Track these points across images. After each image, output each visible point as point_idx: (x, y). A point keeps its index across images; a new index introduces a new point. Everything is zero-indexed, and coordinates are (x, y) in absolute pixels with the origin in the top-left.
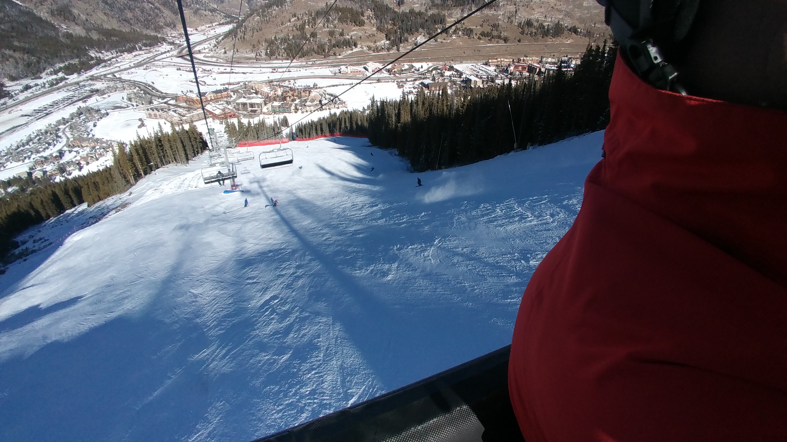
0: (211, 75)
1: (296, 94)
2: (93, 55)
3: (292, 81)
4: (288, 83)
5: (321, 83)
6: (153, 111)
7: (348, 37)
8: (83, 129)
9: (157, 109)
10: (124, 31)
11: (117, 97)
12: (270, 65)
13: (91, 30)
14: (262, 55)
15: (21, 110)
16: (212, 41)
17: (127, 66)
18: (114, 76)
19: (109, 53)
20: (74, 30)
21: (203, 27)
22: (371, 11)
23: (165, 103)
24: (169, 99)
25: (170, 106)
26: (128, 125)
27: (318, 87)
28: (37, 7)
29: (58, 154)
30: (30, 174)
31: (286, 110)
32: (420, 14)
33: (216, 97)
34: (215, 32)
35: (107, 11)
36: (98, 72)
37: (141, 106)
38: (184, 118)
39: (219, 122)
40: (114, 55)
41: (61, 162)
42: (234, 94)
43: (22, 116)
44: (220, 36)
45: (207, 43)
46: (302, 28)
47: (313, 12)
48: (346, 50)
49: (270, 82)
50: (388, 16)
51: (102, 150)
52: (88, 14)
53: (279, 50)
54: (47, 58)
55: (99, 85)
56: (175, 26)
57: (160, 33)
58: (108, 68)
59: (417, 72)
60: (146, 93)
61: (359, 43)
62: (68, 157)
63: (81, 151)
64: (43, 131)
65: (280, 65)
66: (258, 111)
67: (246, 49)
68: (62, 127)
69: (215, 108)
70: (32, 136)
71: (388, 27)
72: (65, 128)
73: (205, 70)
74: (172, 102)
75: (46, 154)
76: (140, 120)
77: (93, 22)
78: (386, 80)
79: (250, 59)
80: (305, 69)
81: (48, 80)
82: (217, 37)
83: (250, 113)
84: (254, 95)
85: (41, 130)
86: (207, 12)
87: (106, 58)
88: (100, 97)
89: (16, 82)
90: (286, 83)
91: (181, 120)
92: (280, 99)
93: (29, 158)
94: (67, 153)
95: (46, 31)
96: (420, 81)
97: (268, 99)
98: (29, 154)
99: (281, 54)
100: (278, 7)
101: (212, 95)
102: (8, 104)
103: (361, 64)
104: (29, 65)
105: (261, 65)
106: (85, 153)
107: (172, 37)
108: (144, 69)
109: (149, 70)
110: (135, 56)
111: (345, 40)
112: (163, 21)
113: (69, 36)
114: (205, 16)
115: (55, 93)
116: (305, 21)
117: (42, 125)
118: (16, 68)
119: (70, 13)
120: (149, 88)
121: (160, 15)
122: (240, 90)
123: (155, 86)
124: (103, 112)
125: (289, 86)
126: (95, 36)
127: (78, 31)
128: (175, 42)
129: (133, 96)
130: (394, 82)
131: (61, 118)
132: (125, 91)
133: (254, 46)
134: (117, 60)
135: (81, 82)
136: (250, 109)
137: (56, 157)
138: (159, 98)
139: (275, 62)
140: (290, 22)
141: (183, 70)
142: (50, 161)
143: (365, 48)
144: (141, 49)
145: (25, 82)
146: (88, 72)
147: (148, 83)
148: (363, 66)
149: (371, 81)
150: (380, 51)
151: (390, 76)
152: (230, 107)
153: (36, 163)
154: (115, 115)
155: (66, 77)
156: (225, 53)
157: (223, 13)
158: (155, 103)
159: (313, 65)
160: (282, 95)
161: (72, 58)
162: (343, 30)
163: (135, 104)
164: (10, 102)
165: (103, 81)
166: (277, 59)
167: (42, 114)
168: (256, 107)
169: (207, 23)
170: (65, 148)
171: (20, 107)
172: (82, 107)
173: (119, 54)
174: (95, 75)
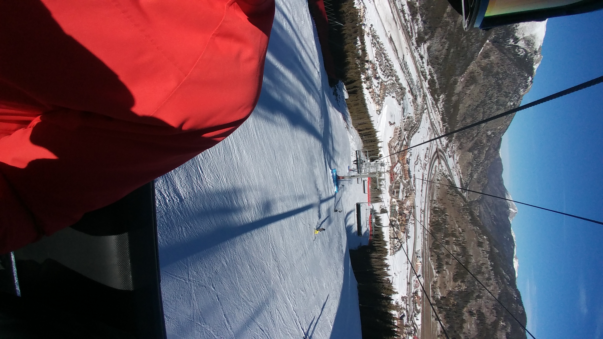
0: (422, 169)
1: (404, 223)
2: (441, 97)
3: (413, 222)
4: (412, 219)
5: (410, 242)
6: (399, 131)
7: (445, 267)
8: (391, 90)
9: (400, 133)
10: (457, 117)
11: (411, 111)
12: (426, 209)
13: (458, 96)
14: (435, 205)
15: (407, 54)
16: (448, 172)
17: (432, 117)
18: (425, 110)
19: (442, 106)
20: (459, 86)
21: (459, 168)
22: (465, 289)
23: (404, 139)
24: (407, 141)
25: (402, 142)
26: (392, 116)
27: (408, 239)
28: (476, 63)
29: (377, 77)
30: (367, 61)
31: (392, 214)
32: (461, 327)
33: (405, 170)
34: (455, 175)
35: (471, 107)
36: (429, 99)
37: (404, 124)
38: (393, 149)
39: (389, 170)
40: (440, 110)
41: (373, 78)
42: (407, 182)
43: (404, 55)
44: (451, 178)
45: (447, 169)
46: (454, 235)
47: (466, 245)
48: (434, 265)
49: (413, 207)
50: (460, 301)
51: (377, 101)
52: (469, 95)
53: (438, 217)
54: (441, 69)
55: (420, 100)
56: (460, 149)
57: (455, 139)
58: (431, 105)
59: (414, 315)
60: (412, 127)
61: (440, 275)
62: (375, 82)
63: (378, 89)
64: (392, 68)
65: (427, 216)
66: (393, 196)
67: (440, 194)
68: (394, 79)
69: (398, 168)
70: (390, 62)
71: (452, 299)
72: (393, 80)
73: (426, 165)
74: (405, 143)
75: (379, 70)
76: (394, 123)
77: (464, 97)
78: (409, 289)
79: (432, 196)
80: (422, 232)
81: (426, 70)
82: (451, 175)
83: (393, 190)
84: (405, 195)
85: (393, 67)
86: (470, 171)
87: (439, 105)
88: (411, 100)
89: (426, 50)
90: (412, 218)
91: (392, 147)
92: (400, 211)
93: (377, 61)
94: (378, 81)
95: (459, 68)
96: (406, 315)
97: (401, 203)
98: (379, 61)
99: (434, 217)
100: (470, 220)
101: (407, 168)
102: (412, 46)
103: (423, 273)
104: (437, 58)
105: (427, 203)
106: (376, 91)
107: (452, 146)
108: (429, 127)
109: (428, 130)
110: (439, 122)
111: (443, 265)
112: (464, 142)
113: (455, 82)
114: (468, 170)
115: (417, 74)
116: (459, 238)
117: (397, 67)
118: (435, 50)
119: (472, 84)
120: (416, 130)
121: (468, 140)
122: (409, 186)
123: (417, 134)
124: (402, 102)
125: (410, 220)
126: (454, 98)
127: (459, 88)
128: (448, 148)
129: (411, 120)
130: (407, 295)
131: (399, 78)
132: (415, 115)
133: (441, 200)
134: (437, 111)
135: (423, 90)
136: (395, 190)
137: (376, 76)
138: (408, 135)
139: (429, 212)
140: (458, 227)
141: (427, 151)
142: (374, 72)
143: (435, 279)
144: (444, 126)
145: (426, 56)
146: (429, 93)
147: (419, 129)
148: (421, 274)
149: (409, 278)
150: (433, 290)
151: (412, 293)
152: (398, 178)
153: (374, 65)
154: (399, 109)
155: (427, 81)
156: (438, 180)
157: (470, 182)
158: (405, 133)
159: (424, 239)
160: (403, 213)
161: (439, 84)
162: (450, 265)
163: (405, 120)
164: (413, 48)
165: (422, 103)
166: (431, 214)
167: (404, 67)
168: (397, 195)
169: (462, 170)
170: (380, 80)
171: (409, 54)
172: (406, 90)
173: (441, 112)
174: (427, 98)
